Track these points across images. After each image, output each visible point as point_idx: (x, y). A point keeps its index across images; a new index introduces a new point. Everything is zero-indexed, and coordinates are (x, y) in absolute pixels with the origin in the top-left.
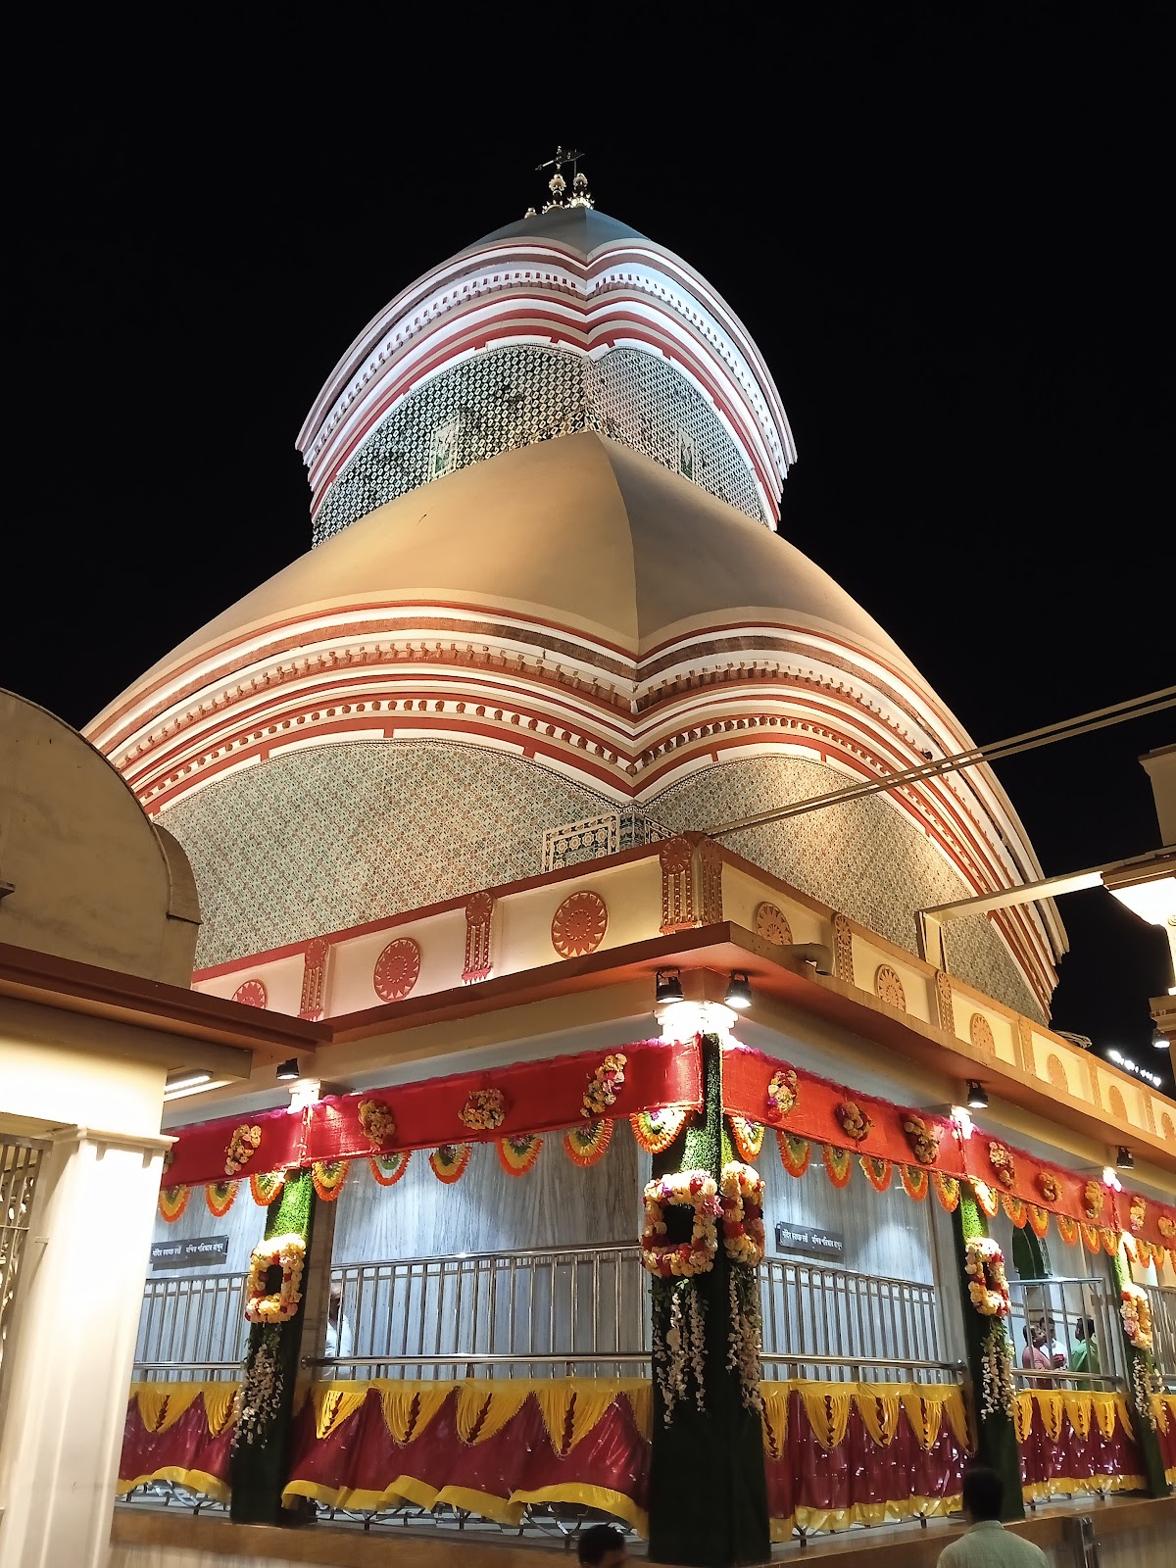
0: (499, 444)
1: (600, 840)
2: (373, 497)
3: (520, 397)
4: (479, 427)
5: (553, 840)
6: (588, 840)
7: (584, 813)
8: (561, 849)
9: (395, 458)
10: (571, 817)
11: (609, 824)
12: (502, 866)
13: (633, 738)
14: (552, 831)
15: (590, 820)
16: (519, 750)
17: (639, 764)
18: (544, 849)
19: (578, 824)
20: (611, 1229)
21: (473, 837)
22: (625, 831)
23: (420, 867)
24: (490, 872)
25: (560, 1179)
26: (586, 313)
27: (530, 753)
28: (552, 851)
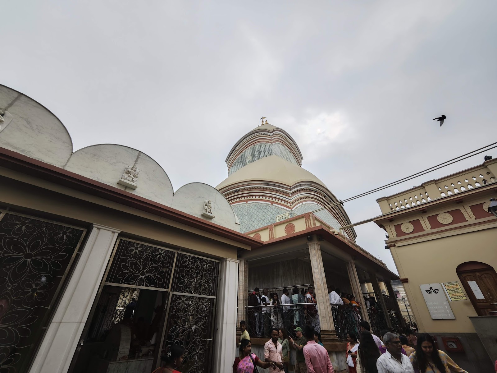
0: (258, 158)
1: (286, 217)
2: (238, 168)
3: (261, 151)
4: (255, 156)
5: (277, 217)
6: (284, 217)
7: (283, 213)
8: (279, 219)
9: (241, 162)
10: (280, 214)
11: (287, 214)
12: (269, 223)
13: (291, 200)
14: (277, 216)
15: (284, 214)
16: (270, 203)
17: (292, 204)
18: (276, 219)
19: (282, 215)
20: (295, 283)
21: (263, 218)
22: (291, 215)
23: (254, 224)
24: (266, 224)
25: (285, 275)
26: (271, 138)
27: (272, 204)
28: (278, 219)
